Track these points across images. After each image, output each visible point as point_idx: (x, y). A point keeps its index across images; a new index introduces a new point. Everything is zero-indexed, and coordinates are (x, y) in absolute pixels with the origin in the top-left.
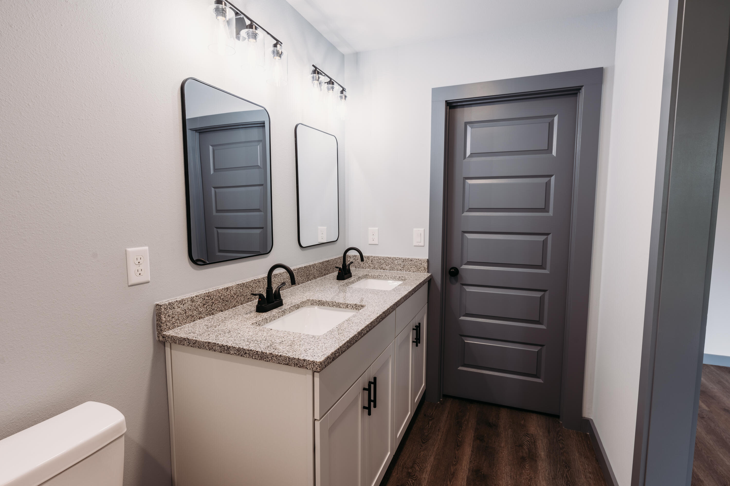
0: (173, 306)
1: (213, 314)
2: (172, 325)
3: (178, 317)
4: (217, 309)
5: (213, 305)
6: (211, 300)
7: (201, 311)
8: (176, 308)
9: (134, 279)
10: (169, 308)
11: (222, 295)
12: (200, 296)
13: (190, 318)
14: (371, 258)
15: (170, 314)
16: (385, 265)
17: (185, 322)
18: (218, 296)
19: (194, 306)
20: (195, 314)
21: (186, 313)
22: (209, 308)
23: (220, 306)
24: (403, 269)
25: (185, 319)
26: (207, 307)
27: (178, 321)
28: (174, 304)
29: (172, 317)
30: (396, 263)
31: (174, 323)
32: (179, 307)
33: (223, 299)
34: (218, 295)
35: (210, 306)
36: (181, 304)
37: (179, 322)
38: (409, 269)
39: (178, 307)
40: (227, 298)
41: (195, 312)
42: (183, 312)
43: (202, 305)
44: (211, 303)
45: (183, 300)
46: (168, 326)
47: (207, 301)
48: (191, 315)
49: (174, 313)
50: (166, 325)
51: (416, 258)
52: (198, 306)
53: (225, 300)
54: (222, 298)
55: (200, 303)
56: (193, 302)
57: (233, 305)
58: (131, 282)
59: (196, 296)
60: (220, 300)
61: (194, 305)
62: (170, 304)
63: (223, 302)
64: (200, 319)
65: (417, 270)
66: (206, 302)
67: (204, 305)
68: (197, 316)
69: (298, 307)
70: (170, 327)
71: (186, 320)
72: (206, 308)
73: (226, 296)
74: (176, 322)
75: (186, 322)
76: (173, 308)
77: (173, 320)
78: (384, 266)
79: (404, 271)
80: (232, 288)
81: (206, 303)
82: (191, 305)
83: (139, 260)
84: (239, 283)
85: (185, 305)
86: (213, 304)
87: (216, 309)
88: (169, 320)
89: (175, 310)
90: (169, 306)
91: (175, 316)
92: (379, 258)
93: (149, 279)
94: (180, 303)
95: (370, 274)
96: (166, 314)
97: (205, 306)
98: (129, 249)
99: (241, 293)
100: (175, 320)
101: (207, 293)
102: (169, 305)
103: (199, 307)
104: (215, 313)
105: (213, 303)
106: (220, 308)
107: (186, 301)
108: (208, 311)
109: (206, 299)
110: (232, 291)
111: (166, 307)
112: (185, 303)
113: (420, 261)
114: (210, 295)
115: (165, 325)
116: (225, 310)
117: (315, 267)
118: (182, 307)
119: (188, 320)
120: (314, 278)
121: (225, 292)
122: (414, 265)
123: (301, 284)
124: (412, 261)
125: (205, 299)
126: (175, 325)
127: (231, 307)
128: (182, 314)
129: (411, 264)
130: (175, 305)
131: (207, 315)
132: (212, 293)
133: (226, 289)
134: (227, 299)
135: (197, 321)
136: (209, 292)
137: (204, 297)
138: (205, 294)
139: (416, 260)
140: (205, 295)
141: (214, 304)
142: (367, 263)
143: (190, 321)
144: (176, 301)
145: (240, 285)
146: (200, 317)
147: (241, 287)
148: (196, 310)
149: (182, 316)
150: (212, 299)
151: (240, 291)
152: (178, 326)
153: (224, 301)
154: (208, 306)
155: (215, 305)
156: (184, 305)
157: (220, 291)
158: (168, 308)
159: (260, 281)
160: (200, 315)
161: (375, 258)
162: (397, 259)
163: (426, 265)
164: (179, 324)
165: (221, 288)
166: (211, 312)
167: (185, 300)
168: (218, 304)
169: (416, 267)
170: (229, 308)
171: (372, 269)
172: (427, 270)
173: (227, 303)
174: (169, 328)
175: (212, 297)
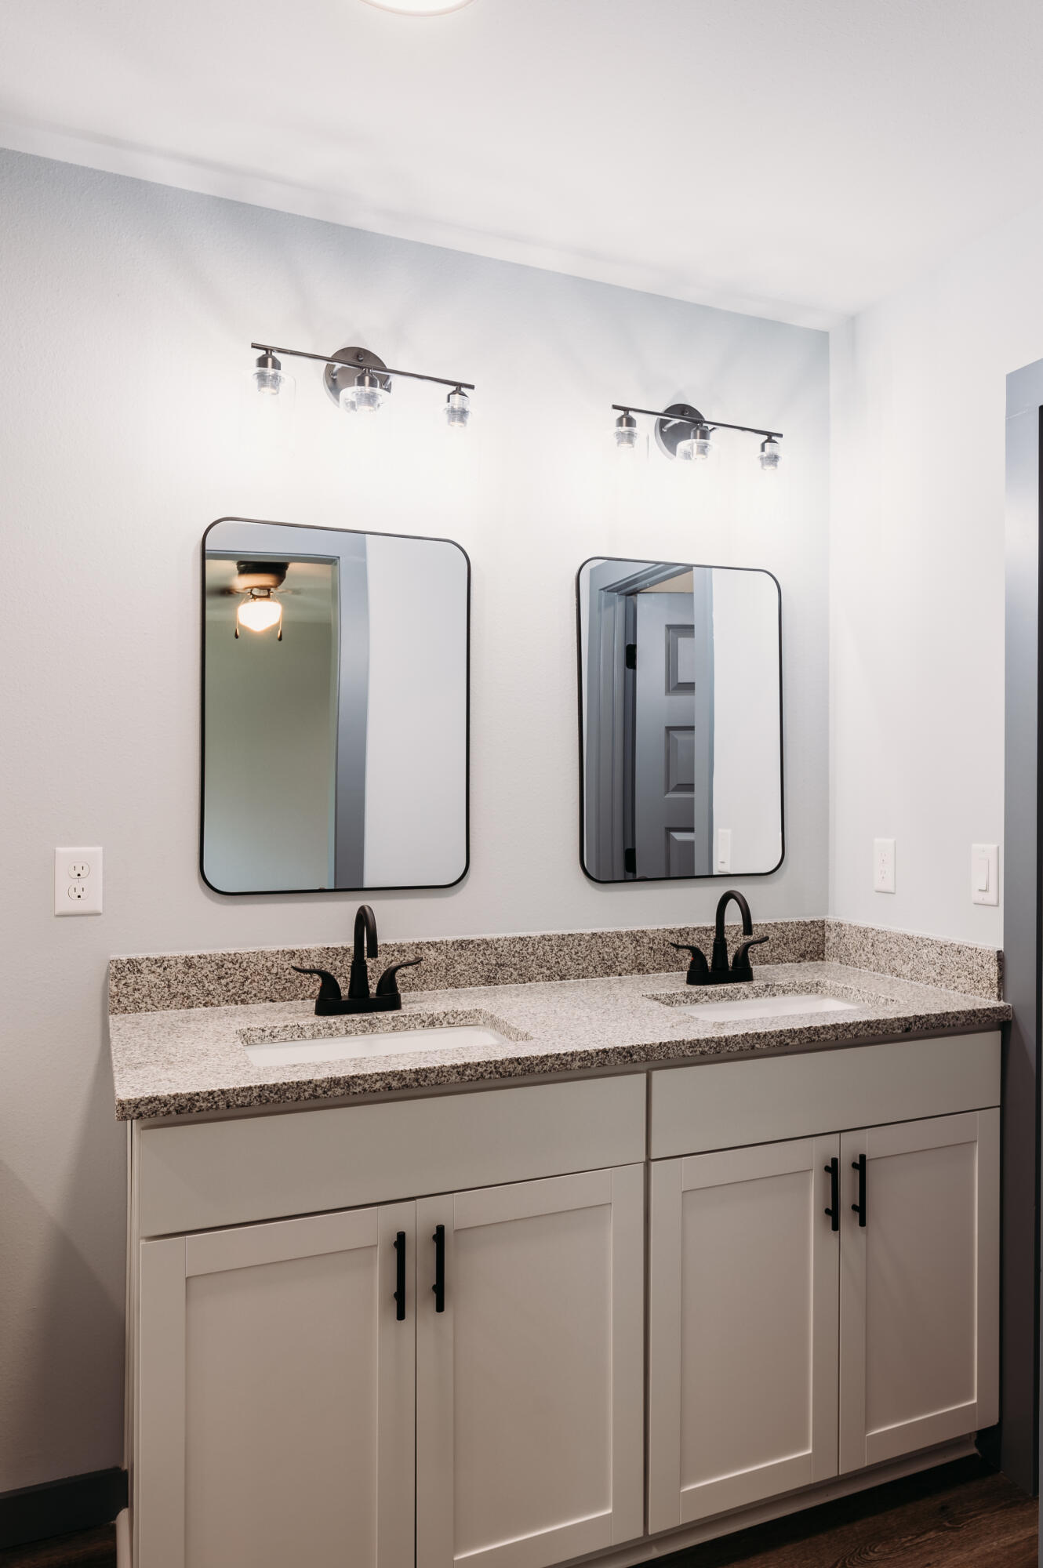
0: (139, 967)
1: (243, 1002)
2: (133, 1005)
3: (150, 991)
4: (259, 995)
5: (247, 983)
6: (241, 972)
7: (210, 989)
8: (146, 971)
9: (65, 904)
10: (129, 970)
11: (275, 965)
12: (209, 959)
13: (179, 998)
14: (870, 935)
15: (129, 981)
16: (902, 962)
17: (166, 1005)
18: (261, 966)
19: (193, 977)
20: (194, 992)
21: (169, 986)
22: (234, 987)
23: (266, 989)
24: (939, 978)
25: (167, 999)
26: (227, 984)
27: (147, 999)
28: (140, 964)
29: (135, 989)
30: (924, 956)
31: (139, 1001)
32: (154, 972)
33: (277, 974)
34: (263, 962)
35: (238, 985)
36: (158, 967)
37: (150, 1002)
38: (954, 982)
39: (150, 970)
40: (290, 974)
41: (195, 988)
42: (162, 983)
43: (216, 977)
44: (241, 978)
45: (163, 960)
46: (122, 1005)
47: (229, 972)
48: (183, 994)
49: (139, 981)
50: (119, 1001)
51: (970, 946)
52: (204, 978)
53: (283, 978)
54: (274, 970)
55: (208, 973)
56: (190, 967)
57: (308, 993)
58: (59, 910)
59: (200, 957)
60: (267, 975)
61: (192, 974)
62: (129, 961)
63: (277, 980)
64: (207, 1007)
65: (973, 986)
66: (226, 973)
67: (220, 978)
68: (199, 999)
69: (432, 1022)
70: (128, 1008)
71: (168, 1002)
72: (226, 986)
73: (287, 969)
74: (144, 1000)
75: (168, 1006)
76: (138, 971)
77: (137, 995)
78: (897, 963)
79: (944, 986)
80: (306, 954)
81: (227, 976)
82: (186, 974)
83: (79, 870)
84: (331, 947)
85: (168, 969)
86: (245, 981)
87: (254, 992)
88: (126, 992)
89: (142, 976)
90: (128, 965)
91: (140, 987)
92: (889, 936)
93: (100, 909)
94: (156, 963)
95: (828, 981)
96: (120, 979)
97: (223, 981)
98: (60, 850)
99: (335, 970)
100: (141, 997)
101: (230, 955)
102: (128, 963)
103: (206, 982)
104: (250, 1001)
105: (247, 978)
106: (266, 993)
107: (172, 963)
108: (229, 994)
109: (225, 966)
110: (305, 960)
111: (120, 966)
112: (169, 966)
113: (979, 957)
114: (240, 960)
115: (116, 1001)
116: (283, 999)
117: (646, 940)
118: (161, 972)
119: (174, 1003)
120: (635, 971)
121: (283, 959)
122: (965, 967)
123: (574, 979)
124: (960, 952)
125: (223, 966)
126: (140, 1005)
127: (301, 996)
128: (159, 988)
129: (960, 965)
130: (144, 965)
131: (227, 1001)
132: (246, 956)
133: (288, 953)
134: (288, 976)
135: (198, 1009)
136: (235, 954)
137: (221, 961)
138: (224, 955)
139: (969, 951)
140: (225, 958)
141: (250, 981)
142: (864, 950)
143: (179, 1006)
144: (147, 959)
145: (334, 950)
146: (206, 1003)
147: (337, 955)
148: (198, 984)
149: (158, 990)
150: (245, 970)
151: (332, 964)
152: (149, 1010)
153: (279, 978)
154: (231, 982)
155: (251, 983)
156: (165, 969)
157: (269, 954)
158: (126, 969)
159: (404, 951)
160: (207, 998)
161: (880, 936)
162: (927, 942)
163: (993, 970)
164: (149, 1006)
165: (274, 949)
166: (239, 997)
167: (169, 961)
168: (261, 982)
169: (970, 976)
170: (295, 997)
171: (874, 970)
172: (996, 990)
173: (288, 984)
174: (126, 1009)
175: (245, 964)
